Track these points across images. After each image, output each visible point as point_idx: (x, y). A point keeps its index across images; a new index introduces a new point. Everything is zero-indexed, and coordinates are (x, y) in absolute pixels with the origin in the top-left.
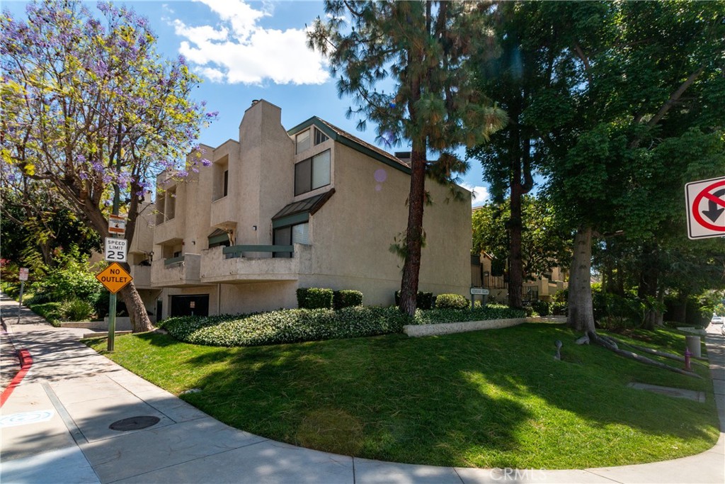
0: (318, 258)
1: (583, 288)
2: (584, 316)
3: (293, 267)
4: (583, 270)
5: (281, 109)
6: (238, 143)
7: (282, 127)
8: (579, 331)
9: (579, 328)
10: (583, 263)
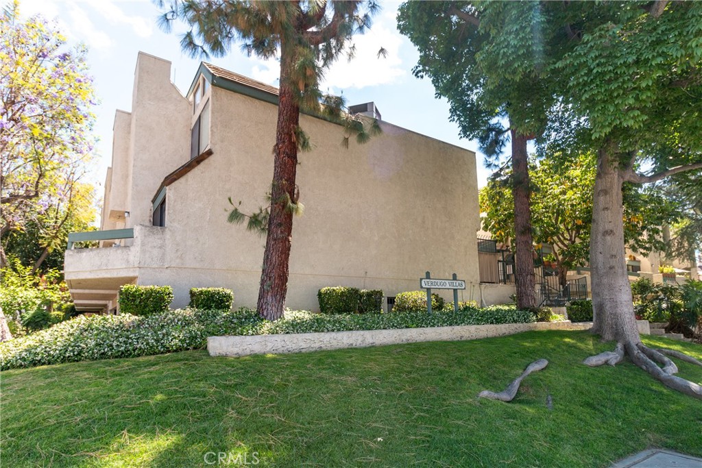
0: (178, 245)
1: (611, 268)
2: (615, 316)
3: (131, 258)
4: (608, 238)
5: (170, 63)
6: (129, 114)
7: (173, 85)
8: (608, 341)
9: (608, 336)
10: (608, 227)
